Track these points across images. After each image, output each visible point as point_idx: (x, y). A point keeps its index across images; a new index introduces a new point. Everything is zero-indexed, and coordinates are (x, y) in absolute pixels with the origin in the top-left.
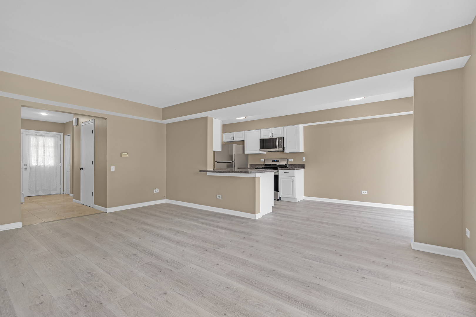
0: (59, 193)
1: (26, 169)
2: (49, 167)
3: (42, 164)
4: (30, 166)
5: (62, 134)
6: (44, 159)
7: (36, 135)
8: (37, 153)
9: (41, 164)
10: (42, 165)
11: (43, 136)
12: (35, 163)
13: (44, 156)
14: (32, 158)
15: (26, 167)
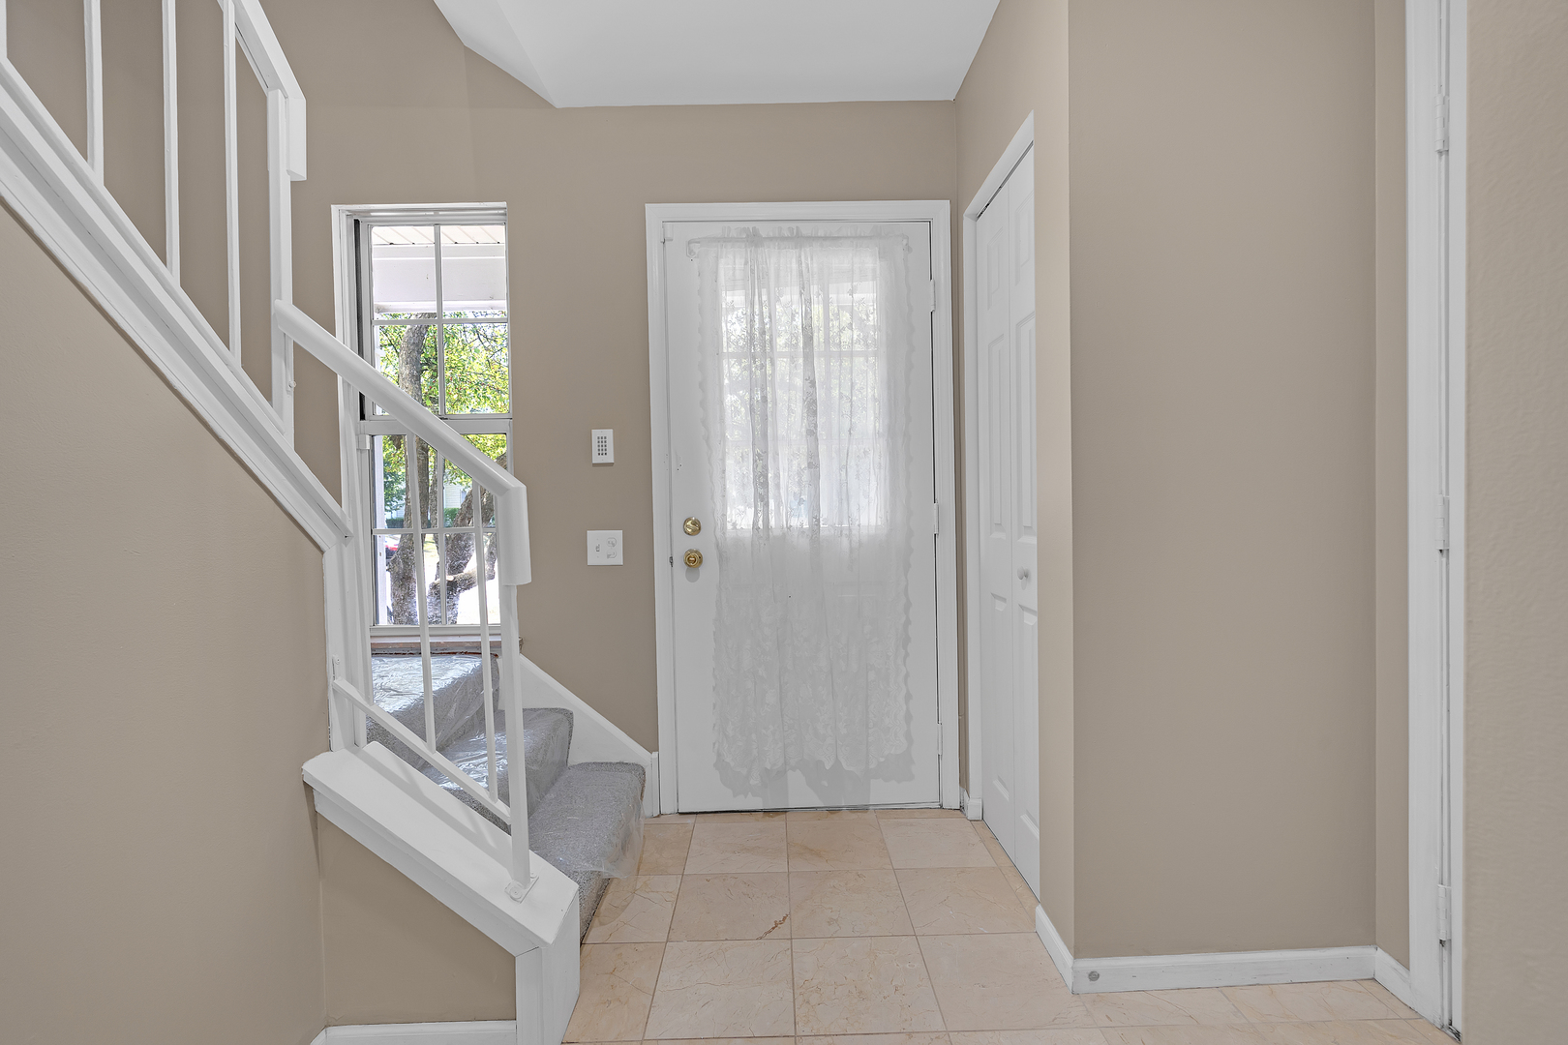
0: (929, 797)
1: (694, 561)
2: (845, 542)
3: (801, 521)
4: (719, 534)
5: (941, 210)
6: (813, 465)
7: (754, 240)
8: (761, 413)
9: (790, 516)
10: (794, 522)
11: (798, 240)
12: (751, 512)
13: (812, 432)
14: (730, 462)
15: (693, 543)
